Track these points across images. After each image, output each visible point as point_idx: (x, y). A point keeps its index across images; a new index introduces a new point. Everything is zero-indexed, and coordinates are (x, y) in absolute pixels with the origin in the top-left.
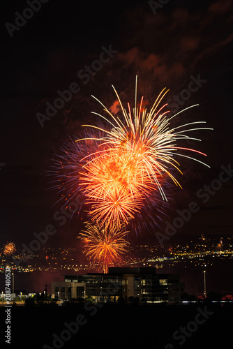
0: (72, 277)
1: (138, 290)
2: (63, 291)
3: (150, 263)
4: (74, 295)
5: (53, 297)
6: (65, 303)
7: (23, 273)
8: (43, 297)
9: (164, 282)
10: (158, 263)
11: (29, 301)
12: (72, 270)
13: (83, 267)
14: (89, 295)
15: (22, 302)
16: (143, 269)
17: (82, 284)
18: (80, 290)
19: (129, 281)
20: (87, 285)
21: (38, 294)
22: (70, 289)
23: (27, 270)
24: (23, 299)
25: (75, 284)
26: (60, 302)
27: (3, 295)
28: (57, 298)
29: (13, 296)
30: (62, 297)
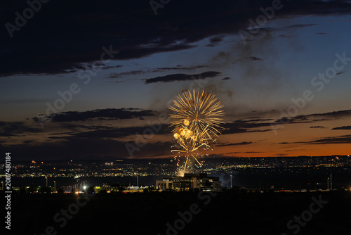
0: (166, 179)
1: (199, 185)
2: (162, 185)
3: (204, 171)
4: (167, 187)
5: (157, 188)
6: (163, 191)
7: (142, 177)
8: (152, 189)
9: (211, 181)
10: (209, 171)
11: (145, 190)
12: (166, 175)
14: (175, 187)
15: (142, 191)
16: (201, 174)
17: (172, 182)
18: (170, 184)
19: (194, 180)
20: (174, 182)
21: (149, 187)
22: (165, 184)
23: (144, 175)
24: (142, 189)
25: (168, 182)
26: (161, 191)
27: (132, 187)
28: (159, 189)
29: (137, 187)
30: (162, 188)
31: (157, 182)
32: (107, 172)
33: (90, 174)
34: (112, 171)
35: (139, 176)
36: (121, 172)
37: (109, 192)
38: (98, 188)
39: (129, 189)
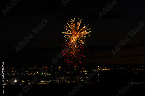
0: (62, 76)
1: (80, 80)
2: (59, 80)
3: (84, 72)
5: (57, 82)
6: (60, 83)
8: (54, 82)
9: (87, 77)
10: (86, 72)
11: (50, 83)
12: (62, 74)
13: (65, 73)
14: (67, 81)
15: (48, 83)
16: (81, 74)
17: (65, 78)
18: (64, 80)
19: (78, 77)
20: (66, 78)
21: (52, 81)
22: (61, 79)
23: (49, 74)
24: (48, 82)
25: (63, 78)
26: (59, 83)
27: (43, 81)
28: (58, 82)
29: (46, 81)
30: (59, 82)
31: (57, 78)
32: (28, 73)
33: (19, 74)
34: (31, 72)
35: (46, 75)
36: (36, 72)
37: (29, 84)
38: (23, 81)
39: (41, 82)
